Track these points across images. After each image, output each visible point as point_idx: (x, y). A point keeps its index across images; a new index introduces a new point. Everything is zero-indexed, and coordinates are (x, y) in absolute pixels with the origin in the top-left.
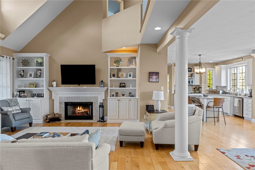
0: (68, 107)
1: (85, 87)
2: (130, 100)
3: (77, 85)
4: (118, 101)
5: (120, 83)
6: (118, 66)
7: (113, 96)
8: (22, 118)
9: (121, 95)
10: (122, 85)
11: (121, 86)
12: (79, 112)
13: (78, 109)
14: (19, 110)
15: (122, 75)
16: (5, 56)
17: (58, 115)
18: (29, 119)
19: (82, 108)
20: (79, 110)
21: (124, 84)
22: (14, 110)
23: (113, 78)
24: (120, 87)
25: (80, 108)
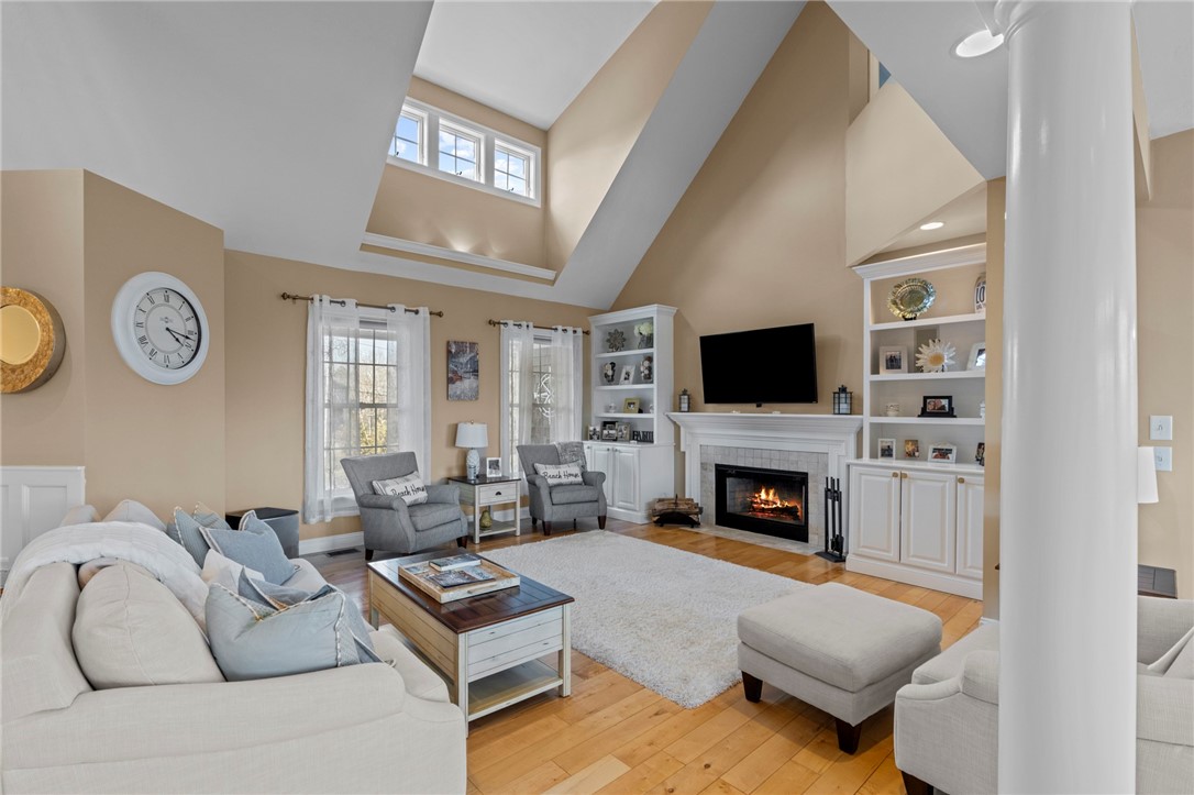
0: (729, 481)
1: (776, 414)
2: (962, 481)
3: (753, 406)
4: (896, 481)
5: (925, 398)
6: (915, 318)
7: (887, 452)
8: (571, 500)
9: (930, 454)
10: (937, 406)
11: (930, 408)
12: (766, 507)
13: (763, 495)
14: (576, 476)
15: (938, 359)
16: (560, 328)
17: (686, 507)
18: (596, 504)
19: (774, 494)
20: (767, 502)
21: (945, 402)
22: (562, 474)
23: (885, 375)
24: (924, 413)
25: (767, 494)
